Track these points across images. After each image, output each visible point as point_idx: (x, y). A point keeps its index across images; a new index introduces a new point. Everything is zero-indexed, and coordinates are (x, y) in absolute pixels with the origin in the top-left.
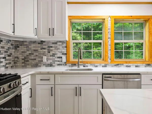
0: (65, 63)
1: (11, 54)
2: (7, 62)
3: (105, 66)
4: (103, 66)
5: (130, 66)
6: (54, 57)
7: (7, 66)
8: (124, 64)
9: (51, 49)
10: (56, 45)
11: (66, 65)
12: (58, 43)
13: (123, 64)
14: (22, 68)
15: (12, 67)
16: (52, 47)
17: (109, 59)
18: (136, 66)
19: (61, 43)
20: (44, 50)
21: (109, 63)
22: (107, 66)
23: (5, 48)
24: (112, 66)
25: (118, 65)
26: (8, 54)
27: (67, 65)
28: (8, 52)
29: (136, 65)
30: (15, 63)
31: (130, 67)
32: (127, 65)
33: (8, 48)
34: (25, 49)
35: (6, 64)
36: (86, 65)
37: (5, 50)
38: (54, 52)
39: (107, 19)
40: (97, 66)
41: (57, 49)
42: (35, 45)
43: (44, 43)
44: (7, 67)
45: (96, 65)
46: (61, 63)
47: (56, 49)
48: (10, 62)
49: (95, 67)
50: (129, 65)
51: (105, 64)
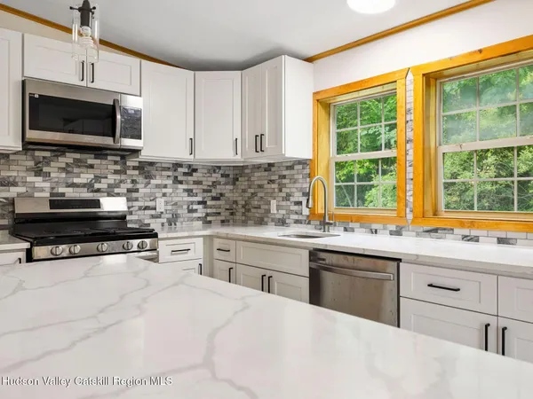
0: (308, 216)
1: (222, 195)
2: (209, 211)
3: (398, 233)
4: (392, 233)
5: (476, 239)
6: (288, 203)
7: (209, 218)
8: (456, 231)
9: (284, 181)
10: (292, 172)
11: (309, 223)
12: (296, 167)
13: (452, 230)
14: (243, 226)
15: (223, 222)
16: (284, 177)
17: (408, 210)
18: (501, 241)
19: (301, 167)
20: (273, 186)
21: (410, 221)
22: (404, 233)
23: (204, 183)
24: (418, 235)
25: (436, 230)
26: (214, 195)
27: (312, 222)
28: (213, 190)
29: (503, 235)
30: (232, 214)
31: (477, 241)
32: (466, 232)
33: (214, 182)
34: (246, 183)
35: (207, 215)
36: (351, 225)
37: (205, 187)
38: (288, 191)
39: (403, 81)
40: (376, 232)
41: (295, 183)
42: (259, 174)
43: (273, 169)
44: (210, 222)
45: (374, 226)
46: (300, 218)
47: (292, 181)
48: (219, 211)
49: (372, 233)
50: (474, 233)
51: (397, 227)
